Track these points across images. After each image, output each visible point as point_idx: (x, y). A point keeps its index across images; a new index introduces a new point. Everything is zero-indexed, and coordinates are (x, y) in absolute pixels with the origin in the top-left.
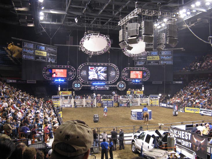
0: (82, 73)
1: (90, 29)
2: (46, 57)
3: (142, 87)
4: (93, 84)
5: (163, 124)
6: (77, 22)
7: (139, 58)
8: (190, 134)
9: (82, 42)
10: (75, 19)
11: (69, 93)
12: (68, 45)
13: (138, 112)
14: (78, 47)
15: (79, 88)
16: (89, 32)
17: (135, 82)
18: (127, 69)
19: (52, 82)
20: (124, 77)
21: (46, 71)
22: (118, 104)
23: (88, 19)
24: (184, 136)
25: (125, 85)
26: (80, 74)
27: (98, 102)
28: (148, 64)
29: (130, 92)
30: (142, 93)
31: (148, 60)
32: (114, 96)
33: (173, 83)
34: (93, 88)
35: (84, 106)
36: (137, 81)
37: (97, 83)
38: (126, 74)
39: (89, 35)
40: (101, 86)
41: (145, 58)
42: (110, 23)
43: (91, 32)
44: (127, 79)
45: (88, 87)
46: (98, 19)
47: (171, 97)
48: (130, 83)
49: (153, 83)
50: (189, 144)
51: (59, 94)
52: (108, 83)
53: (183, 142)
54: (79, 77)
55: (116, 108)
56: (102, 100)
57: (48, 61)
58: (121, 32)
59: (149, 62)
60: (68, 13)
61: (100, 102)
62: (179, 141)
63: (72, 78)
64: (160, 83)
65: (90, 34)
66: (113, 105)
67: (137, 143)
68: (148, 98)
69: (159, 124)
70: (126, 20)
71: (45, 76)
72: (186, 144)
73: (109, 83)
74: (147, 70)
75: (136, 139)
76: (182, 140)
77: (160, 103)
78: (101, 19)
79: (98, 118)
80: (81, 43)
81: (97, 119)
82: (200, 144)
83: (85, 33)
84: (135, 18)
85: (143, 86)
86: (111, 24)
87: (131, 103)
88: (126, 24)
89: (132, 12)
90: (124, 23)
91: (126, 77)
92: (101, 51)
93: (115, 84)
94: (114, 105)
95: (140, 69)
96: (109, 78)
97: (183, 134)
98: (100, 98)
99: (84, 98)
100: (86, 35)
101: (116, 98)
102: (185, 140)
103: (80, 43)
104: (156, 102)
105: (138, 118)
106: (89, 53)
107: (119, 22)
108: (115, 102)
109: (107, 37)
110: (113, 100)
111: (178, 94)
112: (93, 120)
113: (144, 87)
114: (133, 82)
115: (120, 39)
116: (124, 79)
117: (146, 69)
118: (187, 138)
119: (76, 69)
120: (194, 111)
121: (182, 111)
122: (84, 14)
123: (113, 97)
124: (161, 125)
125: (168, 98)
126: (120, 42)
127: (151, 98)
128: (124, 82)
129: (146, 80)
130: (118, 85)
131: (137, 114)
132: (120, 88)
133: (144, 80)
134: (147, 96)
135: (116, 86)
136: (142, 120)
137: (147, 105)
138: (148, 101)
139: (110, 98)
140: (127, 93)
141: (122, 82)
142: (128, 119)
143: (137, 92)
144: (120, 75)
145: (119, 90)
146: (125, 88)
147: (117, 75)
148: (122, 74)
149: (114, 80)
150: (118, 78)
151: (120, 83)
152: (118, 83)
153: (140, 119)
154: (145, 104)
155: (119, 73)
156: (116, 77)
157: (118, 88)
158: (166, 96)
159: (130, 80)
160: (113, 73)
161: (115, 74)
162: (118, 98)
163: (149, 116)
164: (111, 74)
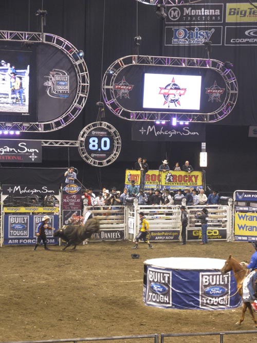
3: (201, 150)
7: (187, 11)
17: (168, 127)
18: (129, 61)
20: (114, 100)
25: (118, 143)
28: (228, 42)
30: (199, 182)
31: (230, 19)
32: (65, 194)
36: (174, 122)
38: (125, 89)
41: (218, 12)
48: (142, 131)
49: (251, 134)
52: (32, 128)
56: (5, 210)
59: (238, 30)
68: (225, 203)
73: (41, 130)
74: (223, 69)
85: (204, 145)
91: (124, 101)
93: (71, 132)
95: (191, 63)
96: (41, 104)
105: (178, 301)
110: (58, 210)
113: (207, 150)
114: (158, 127)
116: (114, 112)
117: (221, 64)
123: (59, 197)
127: (239, 204)
128: (112, 126)
129: (217, 118)
130: (83, 139)
131: (171, 280)
132: (93, 155)
133: (208, 117)
134: (222, 197)
135: (72, 144)
136: (194, 311)
137: (221, 237)
138: (225, 219)
139: (43, 202)
140: (127, 180)
141: (101, 124)
142: (128, 304)
143: (176, 176)
144: (95, 93)
145: (89, 162)
146: (115, 155)
147: (78, 94)
148: (106, 87)
149: (64, 116)
150: (82, 106)
151: (92, 129)
152: (85, 129)
153: (185, 303)
154: (211, 231)
155: (87, 83)
156: (75, 102)
157: (84, 156)
159: (141, 116)
160: (62, 81)
161: (67, 87)
162: (82, 200)
163: (229, 291)
164: (49, 83)
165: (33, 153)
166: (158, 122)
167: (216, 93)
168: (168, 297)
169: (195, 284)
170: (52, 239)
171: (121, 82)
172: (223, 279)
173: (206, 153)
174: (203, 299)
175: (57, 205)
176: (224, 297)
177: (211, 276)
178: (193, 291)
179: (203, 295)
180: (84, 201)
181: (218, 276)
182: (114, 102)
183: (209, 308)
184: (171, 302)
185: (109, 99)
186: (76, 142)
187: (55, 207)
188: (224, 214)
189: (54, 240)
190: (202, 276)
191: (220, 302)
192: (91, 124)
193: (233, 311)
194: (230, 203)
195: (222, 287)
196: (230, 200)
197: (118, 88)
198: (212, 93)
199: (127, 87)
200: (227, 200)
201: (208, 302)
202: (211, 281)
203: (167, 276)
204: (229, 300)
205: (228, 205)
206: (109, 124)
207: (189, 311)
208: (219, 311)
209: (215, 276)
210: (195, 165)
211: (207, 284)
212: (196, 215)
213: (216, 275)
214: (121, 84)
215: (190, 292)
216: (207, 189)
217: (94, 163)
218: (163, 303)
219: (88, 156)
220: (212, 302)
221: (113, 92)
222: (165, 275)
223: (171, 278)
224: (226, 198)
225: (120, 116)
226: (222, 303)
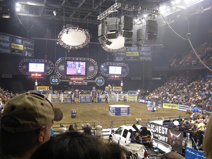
0: (60, 68)
1: (69, 23)
2: (23, 50)
3: (121, 82)
4: (71, 79)
5: (140, 119)
6: (55, 15)
7: (118, 54)
8: (167, 129)
9: (60, 35)
10: (54, 12)
11: (46, 88)
12: (46, 39)
13: (116, 108)
14: (56, 41)
15: (57, 83)
16: (68, 26)
17: (114, 78)
18: (106, 64)
19: (29, 77)
20: (103, 72)
21: (23, 65)
23: (68, 13)
24: (161, 131)
25: (104, 81)
26: (58, 69)
27: (76, 98)
30: (121, 89)
31: (127, 55)
32: (93, 92)
33: (152, 79)
34: (71, 83)
35: (62, 102)
36: (116, 76)
37: (75, 78)
38: (105, 70)
39: (67, 29)
40: (79, 81)
41: (125, 54)
42: (89, 17)
43: (70, 26)
45: (66, 82)
46: (78, 13)
48: (109, 78)
49: (132, 79)
50: (166, 139)
51: (36, 88)
52: (86, 78)
53: (159, 137)
54: (57, 72)
56: (80, 95)
57: (24, 55)
58: (100, 26)
59: (129, 58)
60: (46, 5)
61: (78, 97)
62: (157, 135)
63: (50, 73)
64: (139, 79)
65: (69, 28)
67: (114, 138)
68: (126, 93)
69: (136, 119)
70: (105, 14)
71: (21, 70)
72: (163, 138)
73: (88, 78)
74: (126, 65)
75: (113, 134)
76: (159, 135)
77: (139, 99)
78: (81, 13)
79: (76, 113)
80: (60, 37)
81: (75, 115)
82: (176, 139)
83: (64, 26)
84: (114, 12)
86: (91, 18)
88: (106, 19)
89: (112, 6)
90: (103, 17)
91: (105, 72)
92: (80, 46)
95: (119, 64)
96: (88, 73)
97: (160, 128)
98: (78, 94)
99: (61, 93)
100: (64, 29)
101: (94, 94)
102: (161, 135)
103: (58, 36)
104: (135, 98)
105: (117, 114)
106: (67, 48)
107: (99, 16)
109: (86, 32)
110: (91, 95)
112: (71, 116)
113: (123, 82)
114: (112, 78)
115: (100, 34)
117: (125, 64)
118: (163, 133)
119: (54, 63)
120: (172, 107)
121: (160, 107)
122: (63, 7)
123: (91, 92)
124: (138, 121)
125: (148, 94)
126: (99, 37)
127: (129, 93)
128: (102, 77)
129: (125, 76)
130: (96, 80)
133: (123, 75)
135: (94, 81)
136: (120, 116)
139: (88, 93)
141: (100, 77)
142: (106, 115)
143: (116, 88)
144: (99, 70)
146: (103, 83)
147: (95, 71)
148: (101, 69)
149: (93, 75)
150: (96, 73)
152: (97, 78)
155: (97, 68)
157: (97, 84)
158: (144, 92)
159: (109, 75)
161: (93, 69)
162: (96, 93)
163: (127, 112)
164: (89, 69)
165: (86, 83)
166: (112, 77)
167: (124, 70)
169: (120, 110)
170: (90, 101)
172: (126, 109)
178: (119, 112)
179: (122, 113)
184: (115, 114)
185: (102, 72)
191: (125, 114)
193: (128, 116)
195: (125, 111)
204: (127, 114)
208: (125, 116)
209: (124, 109)
210: (120, 86)
211: (122, 110)
217: (99, 85)
221: (103, 70)
225: (104, 75)
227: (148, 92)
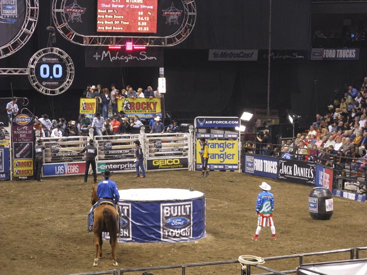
3: (159, 76)
5: (260, 260)
13: (132, 202)
17: (123, 52)
20: (66, 24)
22: (38, 164)
25: (71, 70)
29: (94, 101)
30: (158, 109)
32: (15, 126)
33: (313, 58)
36: (129, 46)
38: (76, 12)
44: (78, 39)
47: (302, 127)
48: (97, 56)
49: (211, 58)
55: (23, 184)
64: (249, 59)
66: (7, 172)
68: (185, 130)
69: (240, 259)
77: (248, 159)
85: (162, 70)
87: (103, 156)
91: (75, 25)
93: (20, 59)
94: (15, 170)
104: (227, 151)
105: (139, 235)
108: (21, 156)
110: (8, 143)
111: (333, 111)
113: (165, 76)
114: (113, 52)
116: (66, 37)
121: (352, 196)
124: (249, 266)
125: (289, 132)
127: (200, 130)
128: (64, 52)
129: (175, 41)
130: (33, 67)
131: (130, 213)
132: (44, 83)
133: (166, 41)
134: (183, 124)
135: (21, 72)
136: (156, 244)
137: (182, 166)
138: (185, 147)
140: (81, 108)
141: (52, 50)
143: (133, 103)
144: (45, 17)
145: (40, 90)
146: (68, 82)
147: (27, 18)
148: (56, 10)
149: (12, 42)
150: (32, 31)
151: (42, 55)
152: (34, 55)
153: (146, 236)
154: (172, 160)
155: (37, 6)
156: (24, 27)
157: (34, 84)
158: (273, 122)
159: (94, 41)
160: (9, 5)
161: (15, 12)
162: (34, 132)
163: (192, 222)
166: (111, 47)
167: (173, 15)
168: (127, 231)
169: (156, 216)
170: (3, 173)
171: (72, 5)
172: (185, 209)
173: (164, 79)
174: (164, 231)
175: (6, 137)
176: (187, 229)
177: (172, 207)
178: (154, 224)
179: (164, 227)
180: (36, 132)
181: (179, 207)
182: (65, 27)
183: (171, 241)
184: (131, 236)
185: (60, 23)
186: (25, 70)
187: (4, 140)
188: (185, 142)
189: (4, 175)
190: (163, 207)
191: (182, 234)
192: (41, 50)
193: (196, 242)
194: (190, 131)
195: (183, 218)
196: (191, 127)
197: (69, 11)
198: (169, 15)
199: (79, 11)
200: (188, 128)
201: (170, 234)
202: (172, 212)
203: (126, 208)
204: (192, 231)
205: (189, 132)
206: (61, 50)
207: (150, 244)
208: (182, 243)
209: (176, 207)
211: (168, 215)
212: (156, 144)
213: (178, 206)
214: (72, 7)
215: (151, 225)
216: (167, 116)
217: (46, 91)
218: (123, 237)
219: (39, 84)
220: (174, 234)
221: (64, 16)
222: (124, 207)
223: (130, 210)
224: (186, 125)
225: (72, 42)
226: (184, 235)
227: (291, 120)
